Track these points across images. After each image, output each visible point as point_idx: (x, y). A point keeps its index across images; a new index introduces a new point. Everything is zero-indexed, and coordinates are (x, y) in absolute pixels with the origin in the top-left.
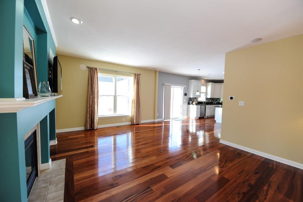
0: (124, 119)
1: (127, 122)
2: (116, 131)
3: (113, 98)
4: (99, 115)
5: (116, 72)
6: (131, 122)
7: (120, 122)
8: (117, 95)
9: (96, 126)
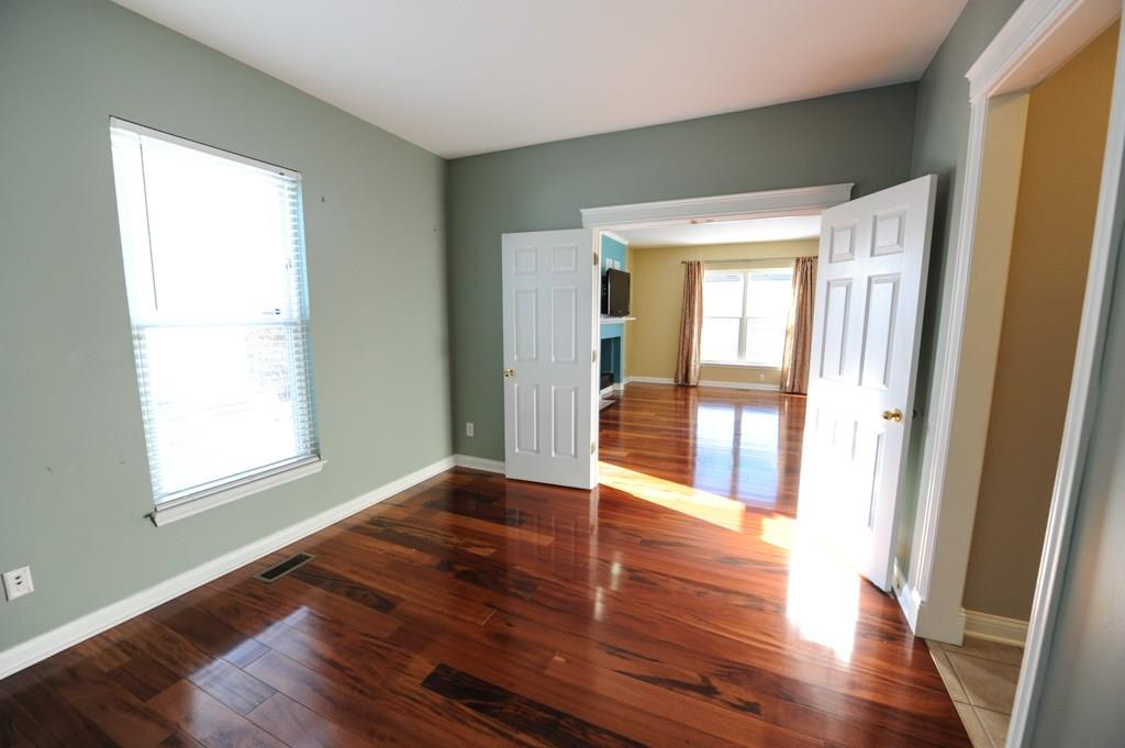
0: (762, 376)
1: (772, 383)
2: (740, 400)
3: (737, 323)
4: (702, 358)
5: (746, 263)
6: (778, 386)
7: (754, 382)
8: (747, 315)
9: (693, 379)
